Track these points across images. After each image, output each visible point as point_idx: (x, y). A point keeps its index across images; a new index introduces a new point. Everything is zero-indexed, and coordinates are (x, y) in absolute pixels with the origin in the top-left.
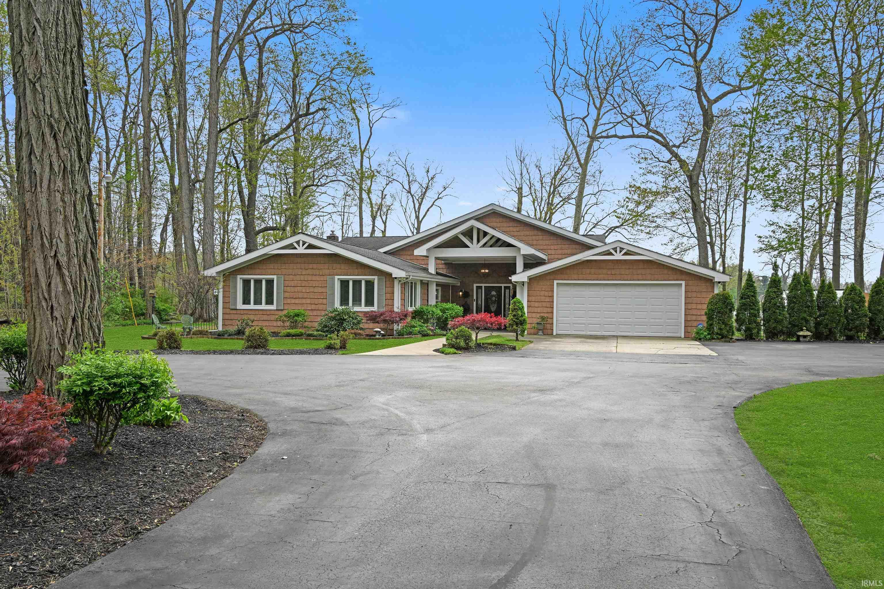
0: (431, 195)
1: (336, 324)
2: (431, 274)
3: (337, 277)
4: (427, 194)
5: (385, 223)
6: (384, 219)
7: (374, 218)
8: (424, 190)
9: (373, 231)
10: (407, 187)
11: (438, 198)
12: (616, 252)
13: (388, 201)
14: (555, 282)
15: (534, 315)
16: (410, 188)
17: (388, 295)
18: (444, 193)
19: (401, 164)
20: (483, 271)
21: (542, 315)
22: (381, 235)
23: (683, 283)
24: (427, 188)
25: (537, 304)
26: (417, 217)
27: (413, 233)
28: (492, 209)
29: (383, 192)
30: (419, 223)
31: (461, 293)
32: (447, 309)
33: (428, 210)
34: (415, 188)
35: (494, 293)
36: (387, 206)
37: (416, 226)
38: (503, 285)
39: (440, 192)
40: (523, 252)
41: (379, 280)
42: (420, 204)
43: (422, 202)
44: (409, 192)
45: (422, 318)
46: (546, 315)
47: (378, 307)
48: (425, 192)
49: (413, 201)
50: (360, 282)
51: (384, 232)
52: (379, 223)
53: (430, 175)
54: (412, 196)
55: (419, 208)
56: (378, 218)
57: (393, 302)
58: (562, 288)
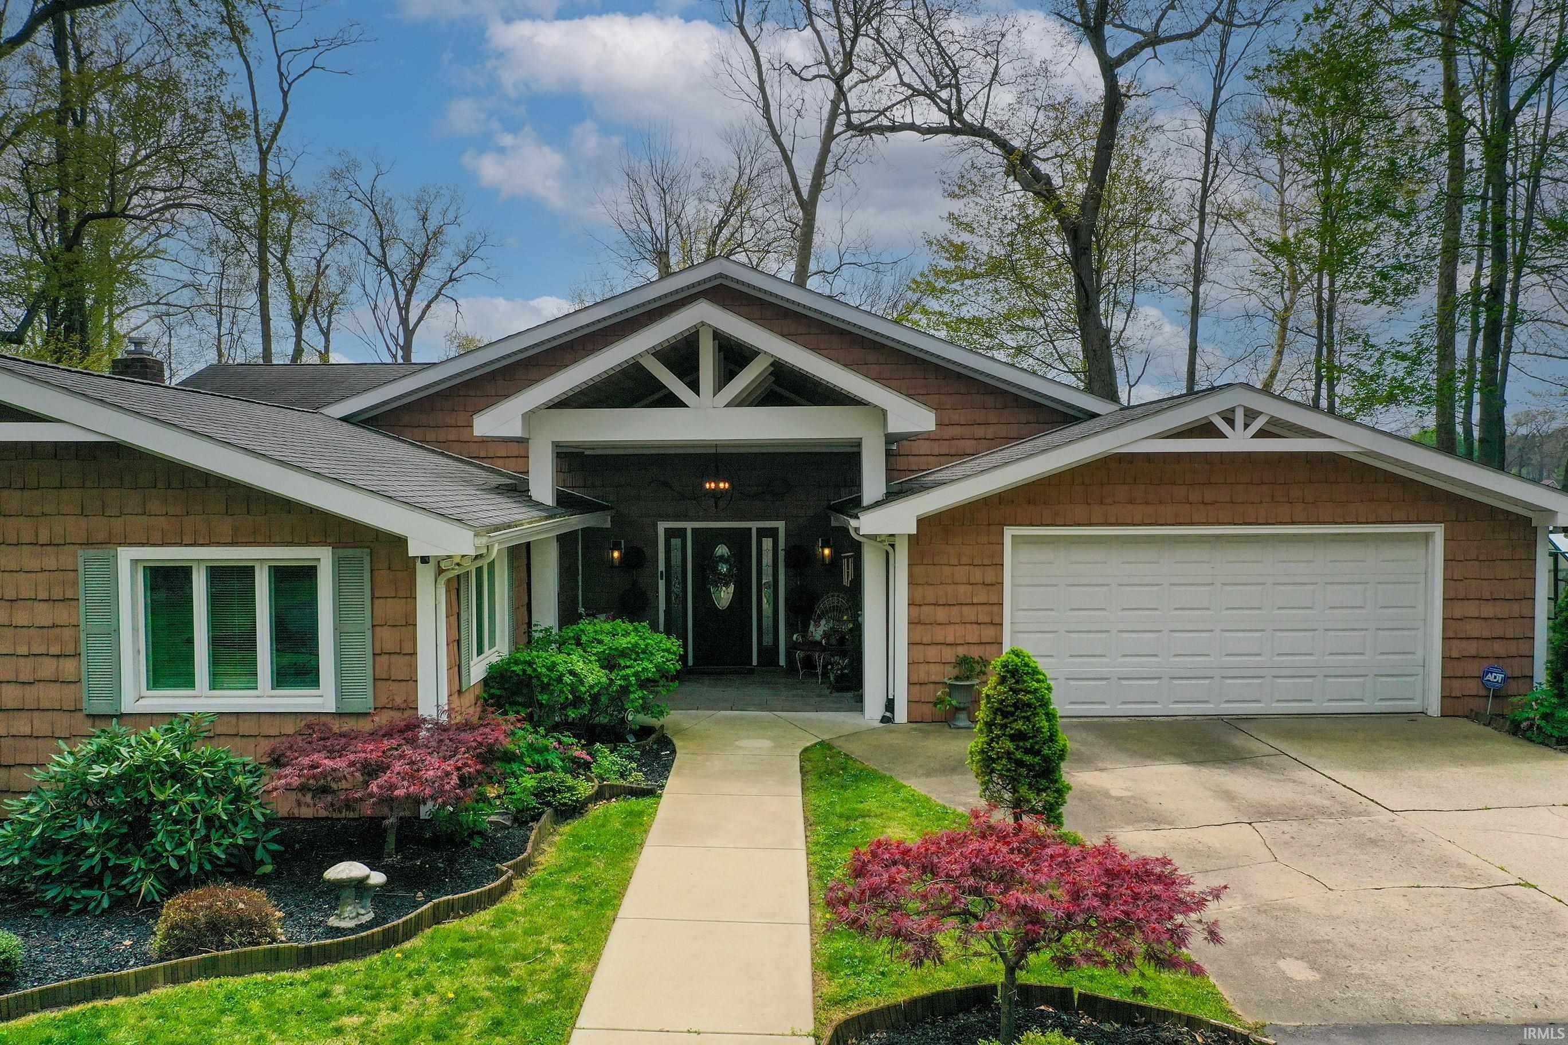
0: (434, 272)
1: (108, 836)
2: (537, 505)
3: (126, 555)
4: (425, 270)
5: (326, 334)
6: (324, 325)
7: (299, 321)
8: (417, 261)
9: (298, 352)
10: (377, 251)
11: (451, 280)
12: (1231, 422)
13: (332, 281)
14: (1009, 532)
15: (932, 653)
16: (384, 254)
17: (385, 633)
18: (462, 270)
19: (360, 196)
20: (710, 485)
21: (961, 651)
22: (316, 360)
23: (1438, 531)
24: (424, 256)
25: (941, 614)
26: (404, 321)
27: (395, 357)
28: (721, 275)
29: (319, 262)
30: (409, 334)
31: (616, 554)
32: (623, 653)
33: (428, 306)
34: (396, 254)
35: (722, 550)
36: (330, 295)
37: (401, 342)
38: (754, 525)
39: (455, 265)
40: (895, 426)
41: (339, 565)
42: (410, 293)
43: (413, 286)
44: (382, 263)
45: (530, 702)
46: (975, 652)
47: (340, 692)
48: (421, 265)
49: (394, 285)
50: (245, 573)
51: (324, 355)
52: (311, 333)
53: (432, 226)
54: (391, 273)
55: (408, 302)
56: (309, 322)
57: (413, 668)
58: (1027, 554)
